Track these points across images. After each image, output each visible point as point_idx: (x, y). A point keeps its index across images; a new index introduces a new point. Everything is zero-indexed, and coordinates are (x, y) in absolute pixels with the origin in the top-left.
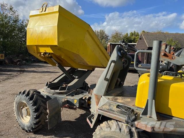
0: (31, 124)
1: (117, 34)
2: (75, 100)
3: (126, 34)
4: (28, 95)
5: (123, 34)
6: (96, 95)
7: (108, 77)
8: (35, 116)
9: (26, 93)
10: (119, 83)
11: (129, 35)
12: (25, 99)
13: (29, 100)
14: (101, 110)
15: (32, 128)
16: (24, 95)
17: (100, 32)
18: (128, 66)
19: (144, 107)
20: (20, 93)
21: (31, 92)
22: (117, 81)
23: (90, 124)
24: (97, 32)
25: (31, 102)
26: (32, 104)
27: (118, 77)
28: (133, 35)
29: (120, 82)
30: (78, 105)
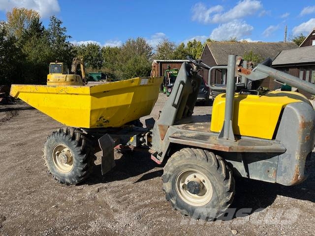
0: (76, 172)
1: (166, 44)
2: (131, 138)
3: (180, 44)
4: (67, 133)
5: (176, 44)
6: (160, 126)
7: (176, 102)
8: (82, 161)
9: (65, 131)
10: (187, 111)
11: (186, 45)
12: (64, 140)
13: (70, 140)
14: (174, 137)
16: (62, 135)
17: (138, 41)
18: (198, 89)
19: (220, 131)
21: (71, 130)
22: (185, 109)
23: (156, 162)
24: (133, 41)
25: (73, 143)
26: (76, 146)
27: (187, 104)
28: (192, 46)
29: (189, 111)
30: (136, 143)
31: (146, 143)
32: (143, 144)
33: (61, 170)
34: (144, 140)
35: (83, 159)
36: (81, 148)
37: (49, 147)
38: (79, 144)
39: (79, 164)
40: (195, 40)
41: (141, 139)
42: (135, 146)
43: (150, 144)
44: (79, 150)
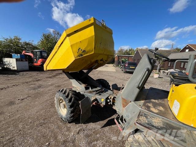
0: (67, 117)
2: (102, 99)
6: (124, 99)
9: (64, 92)
12: (63, 97)
14: (141, 125)
15: (68, 120)
16: (62, 93)
20: (59, 91)
21: (68, 91)
25: (67, 99)
26: (68, 102)
30: (105, 103)
31: (111, 103)
32: (109, 104)
33: (62, 112)
34: (110, 101)
35: (71, 111)
36: (71, 104)
37: (57, 98)
38: (70, 101)
39: (69, 114)
40: (132, 49)
41: (108, 101)
42: (104, 104)
43: (113, 104)
44: (69, 105)
